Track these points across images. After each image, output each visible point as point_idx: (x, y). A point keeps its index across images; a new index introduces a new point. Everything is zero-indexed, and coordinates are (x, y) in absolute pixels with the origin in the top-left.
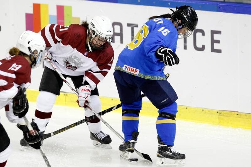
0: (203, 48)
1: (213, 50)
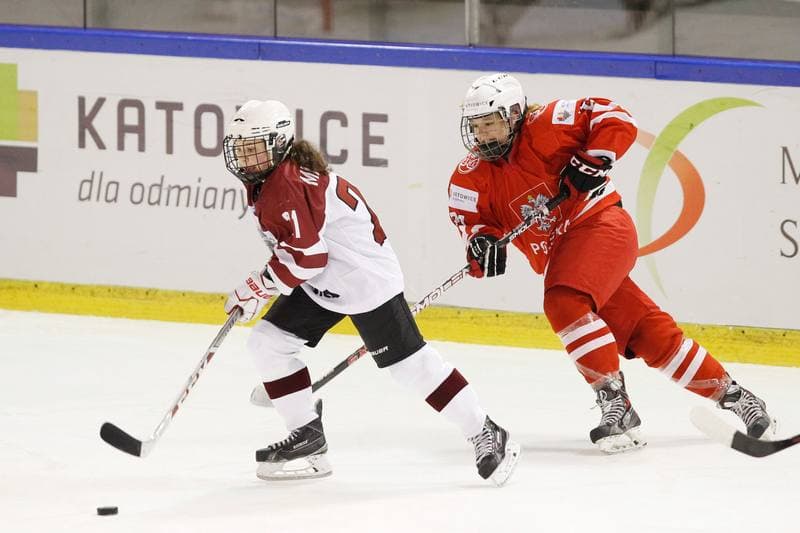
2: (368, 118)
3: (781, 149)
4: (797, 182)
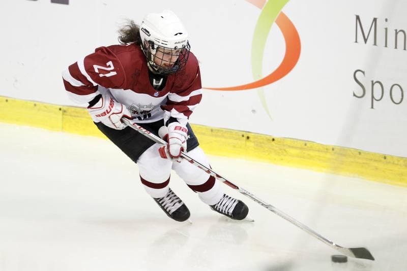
3: (355, 17)
4: (366, 40)
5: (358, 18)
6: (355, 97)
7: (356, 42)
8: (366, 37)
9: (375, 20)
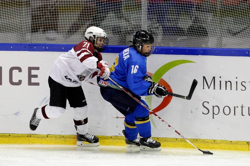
0: (20, 83)
1: (30, 83)
2: (30, 69)
3: (203, 77)
4: (209, 88)
5: (204, 77)
6: (203, 114)
7: (204, 89)
8: (209, 86)
9: (214, 78)
